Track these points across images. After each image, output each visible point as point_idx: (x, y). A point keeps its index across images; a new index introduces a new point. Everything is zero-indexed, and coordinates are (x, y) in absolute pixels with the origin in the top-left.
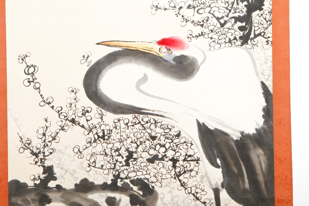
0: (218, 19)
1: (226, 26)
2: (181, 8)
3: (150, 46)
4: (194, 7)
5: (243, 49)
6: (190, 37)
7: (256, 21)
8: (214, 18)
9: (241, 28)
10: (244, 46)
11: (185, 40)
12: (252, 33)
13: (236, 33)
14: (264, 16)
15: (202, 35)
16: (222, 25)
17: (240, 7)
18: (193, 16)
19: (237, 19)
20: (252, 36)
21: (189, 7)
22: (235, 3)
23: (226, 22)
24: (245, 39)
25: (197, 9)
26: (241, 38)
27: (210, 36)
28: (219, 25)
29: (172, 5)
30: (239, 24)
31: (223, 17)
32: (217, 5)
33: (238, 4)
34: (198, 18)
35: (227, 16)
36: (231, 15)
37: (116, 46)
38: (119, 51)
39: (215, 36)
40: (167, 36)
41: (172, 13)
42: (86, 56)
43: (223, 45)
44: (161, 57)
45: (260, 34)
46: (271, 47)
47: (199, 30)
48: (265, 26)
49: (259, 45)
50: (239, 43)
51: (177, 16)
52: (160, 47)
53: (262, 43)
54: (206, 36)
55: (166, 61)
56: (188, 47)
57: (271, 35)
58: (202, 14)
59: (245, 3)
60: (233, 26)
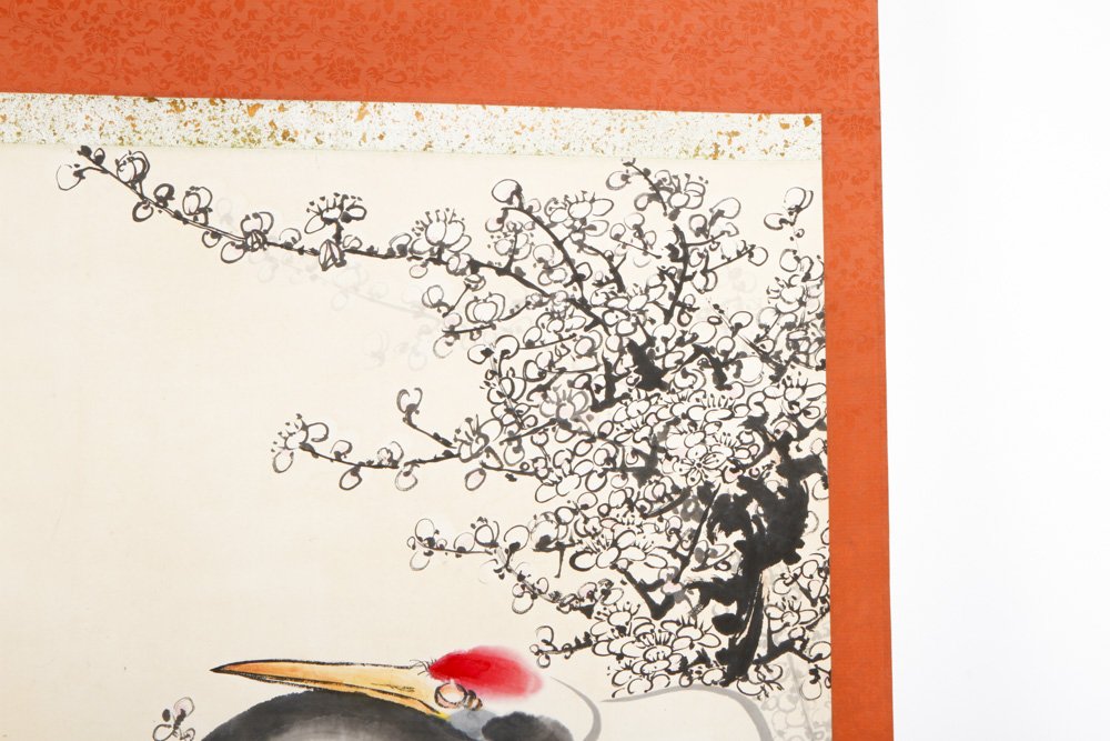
0: (643, 588)
1: (671, 614)
2: (515, 547)
3: (404, 679)
4: (561, 547)
5: (731, 695)
6: (546, 650)
7: (775, 599)
8: (630, 587)
9: (723, 624)
10: (733, 686)
11: (529, 661)
12: (763, 639)
13: (708, 640)
14: (803, 582)
15: (588, 643)
16: (658, 611)
17: (721, 550)
18: (558, 576)
19: (710, 591)
20: (762, 650)
21: (543, 545)
22: (703, 536)
23: (670, 601)
24: (737, 663)
25: (569, 552)
26: (722, 656)
27: (616, 646)
28: (646, 611)
29: (485, 536)
30: (716, 608)
31: (660, 583)
32: (639, 540)
33: (712, 537)
34: (572, 584)
35: (676, 580)
36: (688, 575)
37: (281, 679)
38: (294, 696)
39: (634, 650)
40: (464, 645)
41: (481, 565)
42: (174, 714)
43: (660, 682)
44: (441, 722)
45: (787, 646)
46: (827, 693)
47: (576, 625)
48: (807, 616)
49: (787, 683)
50: (716, 674)
51: (502, 577)
52: (439, 683)
53: (797, 676)
54: (601, 648)
55: (460, 734)
56: (538, 685)
57: (826, 650)
58: (589, 569)
59: (738, 535)
60: (694, 613)
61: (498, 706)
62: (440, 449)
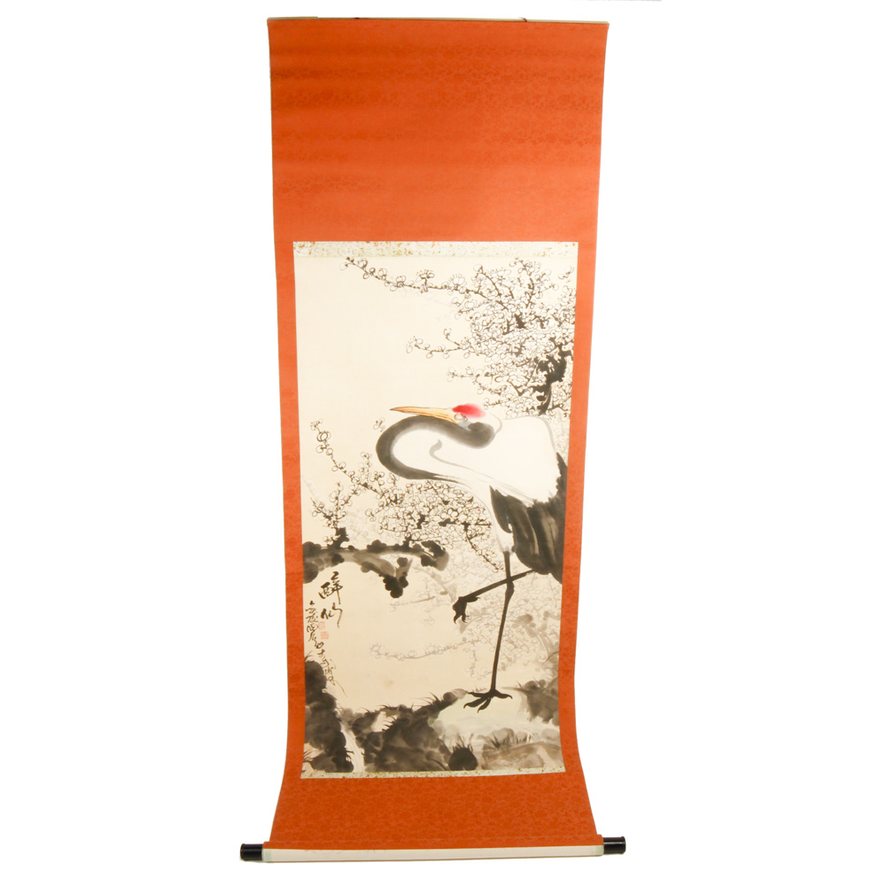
0: (516, 388)
1: (524, 395)
2: (478, 375)
3: (445, 412)
4: (492, 375)
6: (487, 404)
7: (555, 392)
8: (512, 388)
9: (540, 398)
10: (541, 416)
11: (481, 407)
12: (551, 403)
13: (535, 403)
14: (564, 388)
15: (499, 402)
16: (520, 394)
17: (540, 377)
18: (491, 384)
19: (536, 389)
20: (550, 406)
21: (487, 375)
22: (535, 372)
23: (524, 391)
24: (543, 409)
25: (495, 377)
26: (539, 408)
27: (507, 404)
28: (517, 394)
29: (470, 372)
30: (538, 393)
31: (521, 386)
32: (516, 374)
33: (537, 373)
34: (495, 386)
35: (526, 385)
36: (530, 384)
37: (410, 412)
38: (413, 417)
39: (512, 405)
40: (463, 403)
41: (469, 380)
42: (379, 422)
43: (520, 414)
44: (456, 424)
45: (558, 406)
46: (569, 421)
47: (496, 398)
48: (564, 398)
49: (557, 416)
50: (537, 412)
51: (474, 384)
52: (455, 413)
53: (560, 414)
54: (503, 404)
55: (461, 428)
56: (484, 414)
57: (569, 408)
58: (500, 382)
59: (545, 373)
60: (531, 395)
61: (472, 420)
62: (456, 347)
